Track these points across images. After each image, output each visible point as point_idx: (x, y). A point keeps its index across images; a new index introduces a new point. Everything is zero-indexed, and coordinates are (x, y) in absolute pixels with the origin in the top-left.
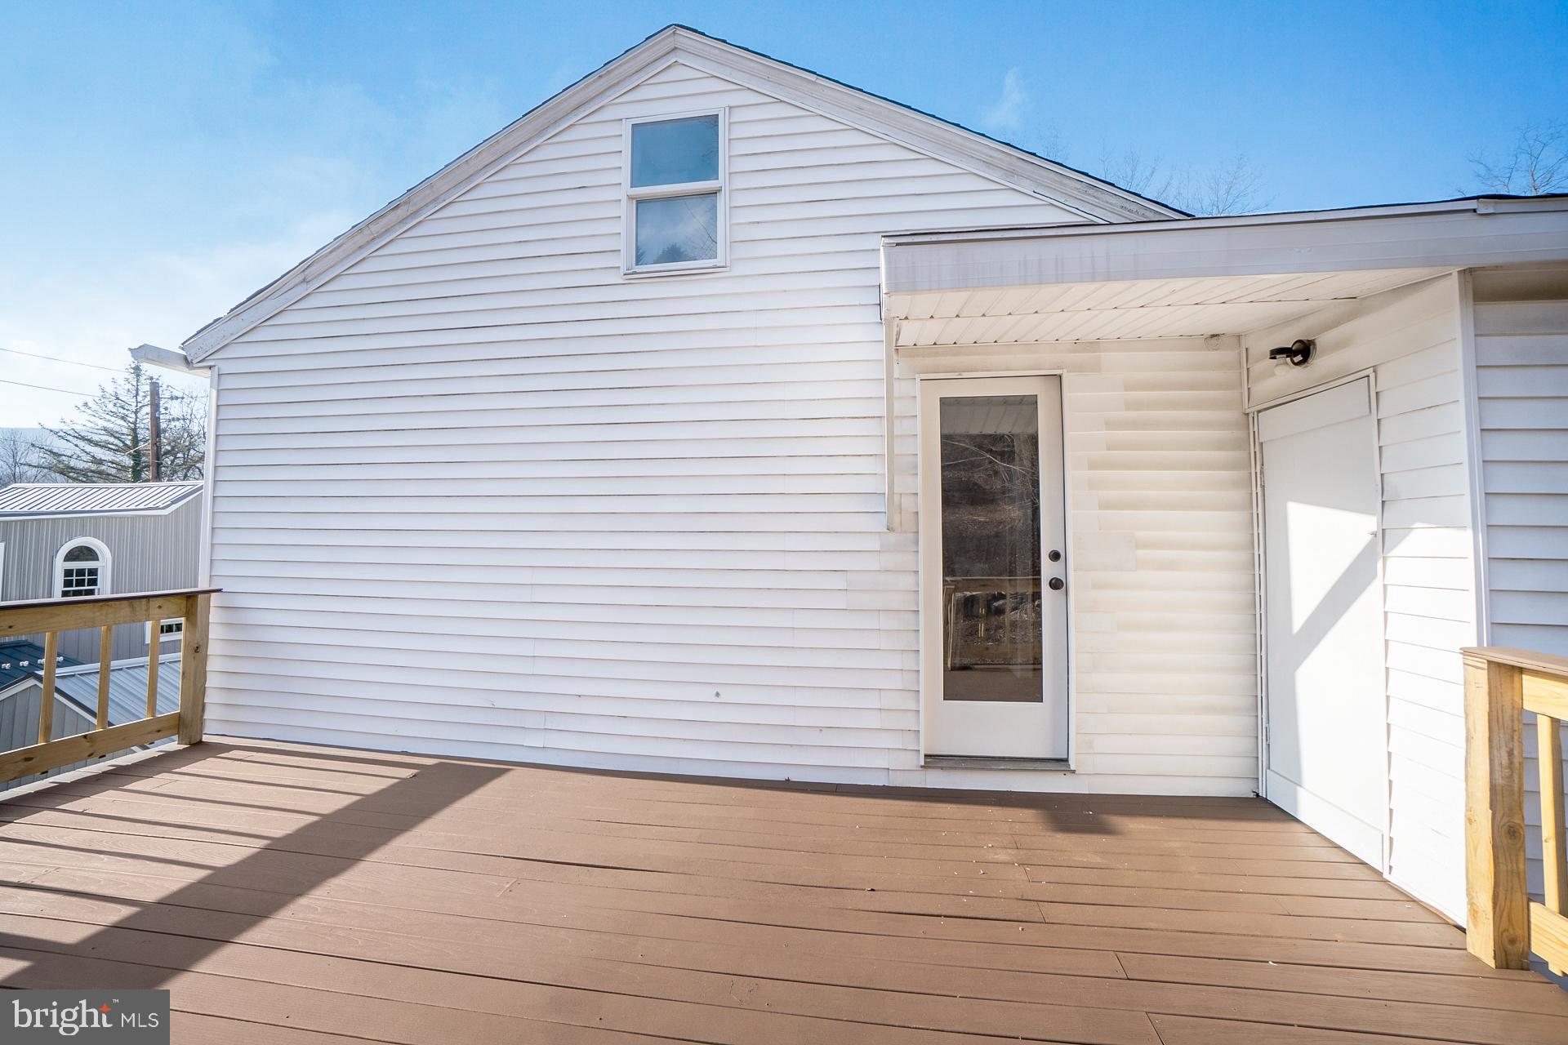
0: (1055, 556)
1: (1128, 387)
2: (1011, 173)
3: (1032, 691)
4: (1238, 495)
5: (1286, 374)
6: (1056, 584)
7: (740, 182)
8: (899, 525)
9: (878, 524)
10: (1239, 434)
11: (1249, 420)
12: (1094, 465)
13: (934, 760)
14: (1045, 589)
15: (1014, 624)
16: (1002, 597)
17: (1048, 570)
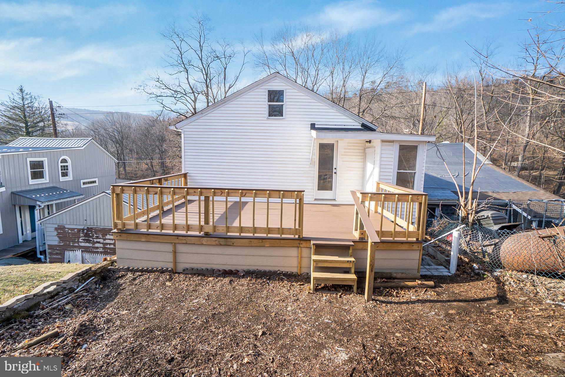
0: (335, 169)
1: (348, 143)
2: (333, 106)
3: (331, 189)
4: (362, 160)
5: (368, 144)
6: (335, 173)
7: (288, 103)
8: (312, 163)
9: (309, 163)
10: (363, 151)
11: (365, 149)
12: (342, 155)
13: (316, 199)
14: (334, 173)
15: (329, 181)
16: (326, 175)
17: (334, 171)
